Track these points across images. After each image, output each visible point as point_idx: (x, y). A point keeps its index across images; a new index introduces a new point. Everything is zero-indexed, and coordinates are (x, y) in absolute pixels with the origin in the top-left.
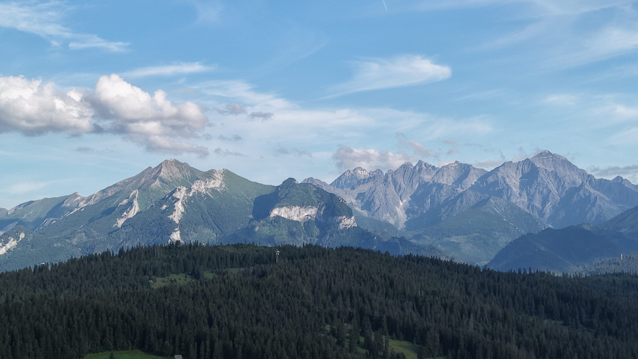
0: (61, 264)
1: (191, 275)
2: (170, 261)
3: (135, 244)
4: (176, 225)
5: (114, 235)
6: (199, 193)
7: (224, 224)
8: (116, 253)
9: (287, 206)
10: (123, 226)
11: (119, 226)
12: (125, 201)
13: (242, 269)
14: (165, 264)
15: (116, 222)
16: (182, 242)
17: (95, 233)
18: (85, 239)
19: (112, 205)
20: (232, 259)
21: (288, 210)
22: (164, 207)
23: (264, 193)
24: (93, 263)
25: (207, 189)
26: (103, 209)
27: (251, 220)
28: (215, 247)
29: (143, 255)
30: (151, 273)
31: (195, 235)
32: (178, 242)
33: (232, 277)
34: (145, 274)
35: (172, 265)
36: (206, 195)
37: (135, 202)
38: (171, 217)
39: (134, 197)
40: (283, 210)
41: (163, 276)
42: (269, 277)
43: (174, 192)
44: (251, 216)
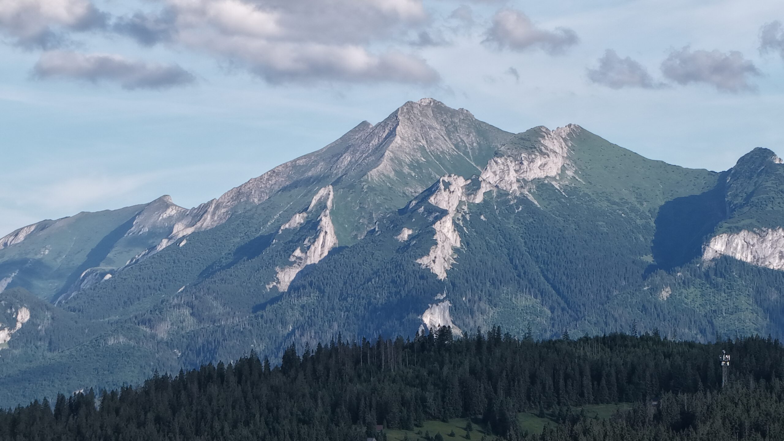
0: (127, 391)
1: (483, 422)
2: (423, 386)
3: (327, 338)
4: (439, 285)
5: (268, 313)
6: (503, 194)
7: (574, 280)
8: (276, 361)
9: (750, 228)
10: (294, 287)
11: (284, 287)
12: (298, 219)
13: (626, 407)
14: (410, 393)
15: (273, 276)
16: (456, 332)
17: (218, 308)
18: (190, 323)
19: (263, 231)
20: (597, 377)
21: (753, 239)
22: (406, 233)
23: (684, 192)
24: (213, 389)
25: (523, 183)
26: (237, 241)
27: (650, 270)
28: (550, 345)
29: (349, 369)
30: (371, 417)
31: (492, 312)
32: (445, 331)
33: (597, 429)
34: (355, 419)
35: (430, 396)
36: (523, 200)
37: (326, 222)
38: (424, 261)
39: (322, 206)
40: (739, 240)
41: (404, 425)
42: (703, 429)
43: (432, 190)
44: (649, 259)
